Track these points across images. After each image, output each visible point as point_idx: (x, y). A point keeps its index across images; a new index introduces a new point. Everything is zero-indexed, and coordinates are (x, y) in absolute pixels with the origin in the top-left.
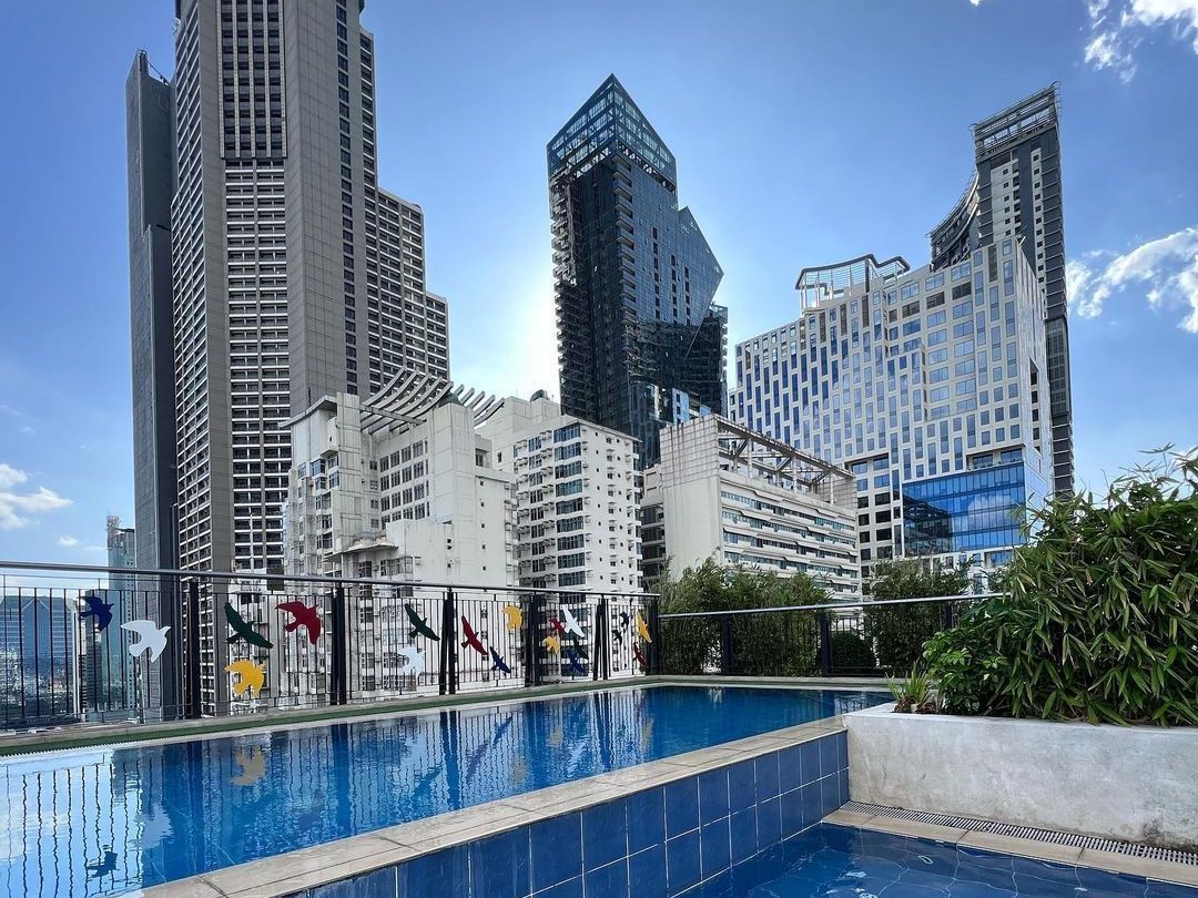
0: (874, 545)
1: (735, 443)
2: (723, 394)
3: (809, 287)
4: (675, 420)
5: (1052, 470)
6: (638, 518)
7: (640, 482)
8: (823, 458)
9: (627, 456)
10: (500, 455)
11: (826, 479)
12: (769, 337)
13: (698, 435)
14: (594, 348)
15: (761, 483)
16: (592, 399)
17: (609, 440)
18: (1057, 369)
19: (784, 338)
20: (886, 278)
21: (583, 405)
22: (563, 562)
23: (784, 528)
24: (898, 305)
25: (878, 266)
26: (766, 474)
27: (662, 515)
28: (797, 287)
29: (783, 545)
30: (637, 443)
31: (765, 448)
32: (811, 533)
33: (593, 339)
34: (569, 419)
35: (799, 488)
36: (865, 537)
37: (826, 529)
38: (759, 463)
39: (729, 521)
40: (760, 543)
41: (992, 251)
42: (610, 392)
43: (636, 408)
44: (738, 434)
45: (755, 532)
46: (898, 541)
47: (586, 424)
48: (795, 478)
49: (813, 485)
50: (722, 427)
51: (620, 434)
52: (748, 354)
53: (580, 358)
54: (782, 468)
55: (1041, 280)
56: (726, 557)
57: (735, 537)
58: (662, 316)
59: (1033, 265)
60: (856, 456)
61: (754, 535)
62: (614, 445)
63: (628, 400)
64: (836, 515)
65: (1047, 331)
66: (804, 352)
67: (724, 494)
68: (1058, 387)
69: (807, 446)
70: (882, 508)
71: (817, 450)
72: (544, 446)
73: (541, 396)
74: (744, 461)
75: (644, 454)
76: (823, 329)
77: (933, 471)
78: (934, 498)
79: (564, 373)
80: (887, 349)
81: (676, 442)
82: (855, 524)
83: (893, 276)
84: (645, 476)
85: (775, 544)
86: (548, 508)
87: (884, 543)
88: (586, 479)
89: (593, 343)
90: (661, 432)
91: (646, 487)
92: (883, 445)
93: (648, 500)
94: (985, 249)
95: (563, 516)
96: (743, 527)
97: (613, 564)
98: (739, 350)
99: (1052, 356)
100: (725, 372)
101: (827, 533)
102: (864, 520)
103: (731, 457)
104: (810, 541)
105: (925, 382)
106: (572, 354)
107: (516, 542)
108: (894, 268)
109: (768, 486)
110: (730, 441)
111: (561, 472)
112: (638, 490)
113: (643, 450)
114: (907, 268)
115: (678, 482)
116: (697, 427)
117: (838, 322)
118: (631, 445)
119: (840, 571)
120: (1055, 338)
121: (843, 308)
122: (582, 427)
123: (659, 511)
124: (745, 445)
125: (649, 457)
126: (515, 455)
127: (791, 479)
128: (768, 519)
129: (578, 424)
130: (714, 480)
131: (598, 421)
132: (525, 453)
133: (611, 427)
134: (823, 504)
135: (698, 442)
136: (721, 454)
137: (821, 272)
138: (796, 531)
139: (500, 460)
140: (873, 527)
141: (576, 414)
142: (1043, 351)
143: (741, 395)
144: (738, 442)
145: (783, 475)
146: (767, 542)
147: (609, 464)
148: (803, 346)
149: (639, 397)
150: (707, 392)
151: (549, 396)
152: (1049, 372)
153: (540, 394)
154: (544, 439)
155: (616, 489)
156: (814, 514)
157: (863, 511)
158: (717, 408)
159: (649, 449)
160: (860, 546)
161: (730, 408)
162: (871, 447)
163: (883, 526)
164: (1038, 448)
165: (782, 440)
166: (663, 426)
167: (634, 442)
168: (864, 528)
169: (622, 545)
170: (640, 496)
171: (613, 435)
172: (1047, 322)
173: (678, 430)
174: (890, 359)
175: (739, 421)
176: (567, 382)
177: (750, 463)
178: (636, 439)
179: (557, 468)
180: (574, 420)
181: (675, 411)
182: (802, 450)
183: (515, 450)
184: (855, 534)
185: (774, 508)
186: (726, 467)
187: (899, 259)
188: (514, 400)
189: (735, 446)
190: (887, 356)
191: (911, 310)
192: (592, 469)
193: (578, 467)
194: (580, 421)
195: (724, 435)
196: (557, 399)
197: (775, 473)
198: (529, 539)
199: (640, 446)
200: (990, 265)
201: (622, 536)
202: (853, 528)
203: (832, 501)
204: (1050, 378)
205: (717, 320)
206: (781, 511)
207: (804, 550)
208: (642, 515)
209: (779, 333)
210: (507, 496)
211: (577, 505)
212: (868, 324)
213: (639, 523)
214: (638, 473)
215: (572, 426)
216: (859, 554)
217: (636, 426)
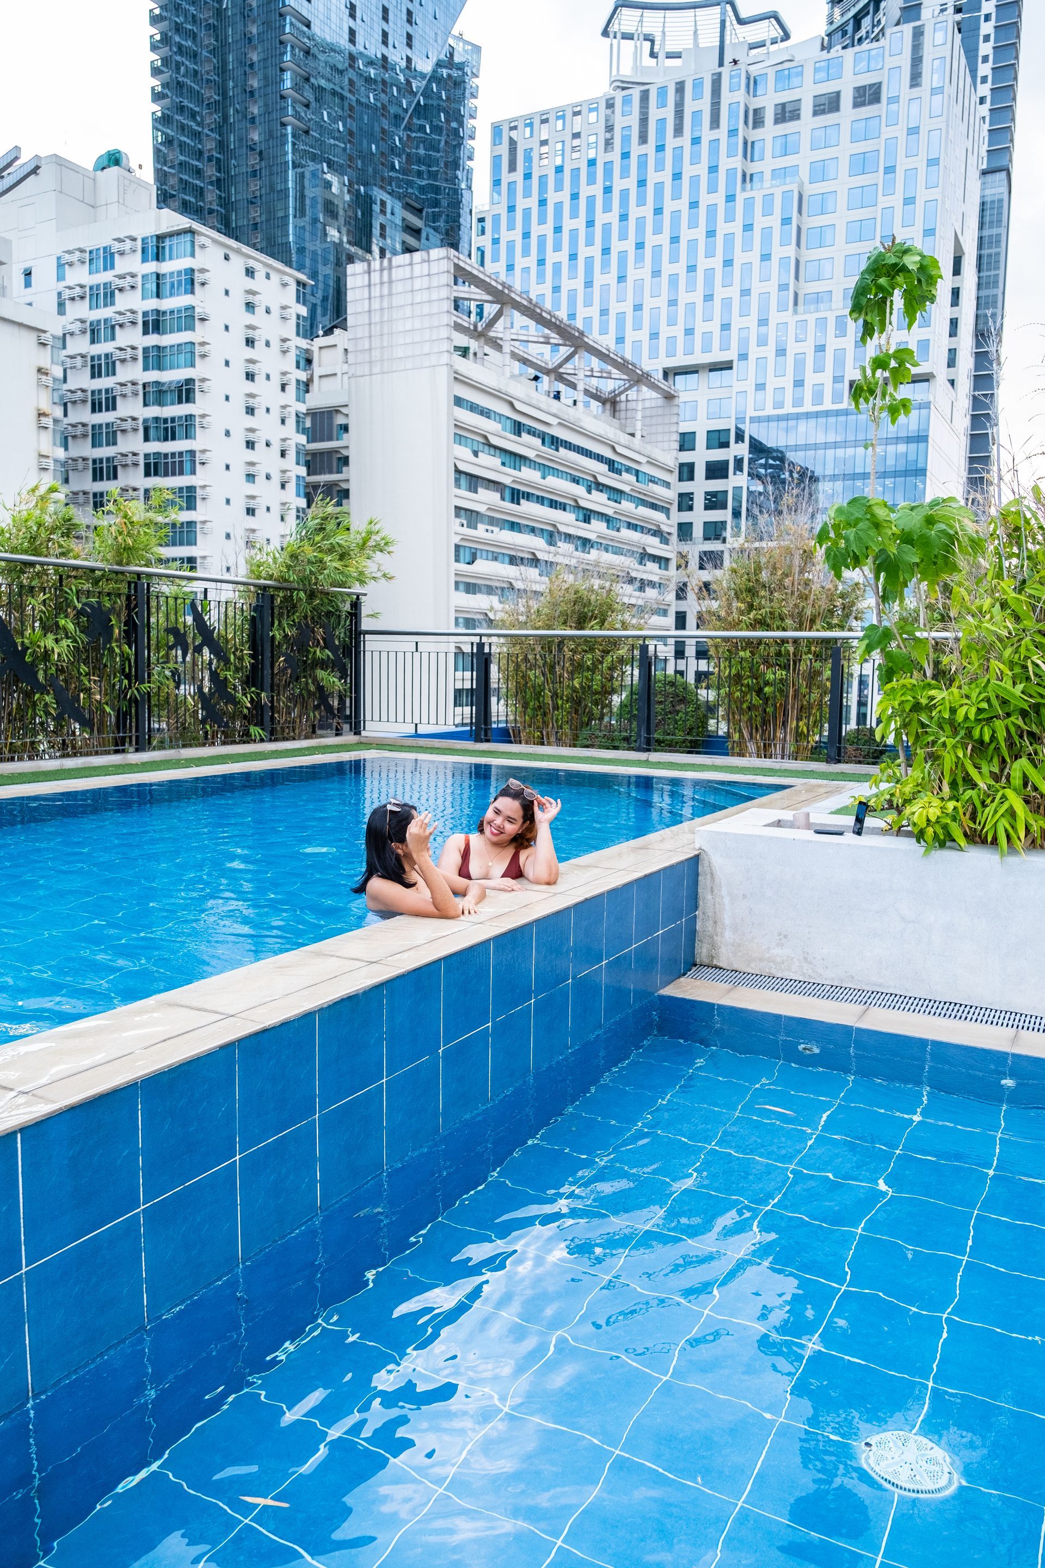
0: (699, 516)
1: (480, 307)
2: (464, 212)
3: (628, 37)
4: (375, 249)
5: (967, 422)
6: (300, 429)
7: (307, 361)
8: (628, 356)
9: (284, 340)
10: (28, 274)
11: (632, 394)
12: (552, 117)
13: (418, 284)
14: (225, 81)
15: (522, 390)
16: (219, 183)
17: (250, 272)
18: (990, 256)
19: (578, 124)
20: (753, 47)
21: (200, 193)
22: (154, 467)
23: (557, 473)
24: (769, 100)
25: (741, 22)
26: (532, 372)
27: (345, 428)
28: (605, 33)
29: (554, 504)
30: (304, 285)
31: (532, 324)
32: (600, 487)
33: (224, 62)
34: (173, 220)
35: (587, 405)
36: (685, 502)
37: (625, 482)
38: (520, 350)
39: (464, 452)
40: (516, 496)
41: (918, 33)
42: (254, 174)
43: (303, 214)
44: (489, 293)
45: (508, 476)
46: (736, 514)
47: (207, 234)
48: (581, 387)
49: (611, 403)
50: (461, 275)
51: (271, 261)
52: (513, 143)
53: (197, 97)
54: (560, 365)
55: (982, 100)
56: (457, 516)
57: (474, 482)
58: (360, 39)
59: (973, 71)
60: (680, 360)
61: (507, 481)
62: (258, 282)
63: (287, 197)
64: (643, 460)
65: (983, 190)
66: (609, 157)
67: (459, 401)
68: (988, 287)
69: (604, 331)
70: (718, 455)
71: (620, 340)
72: (122, 265)
73: (117, 162)
74: (496, 345)
75: (314, 305)
76: (644, 121)
77: (798, 402)
78: (796, 448)
79: (162, 121)
80: (744, 175)
81: (376, 291)
82: (673, 478)
83: (762, 45)
84: (315, 349)
85: (540, 500)
86: (129, 389)
87: (715, 515)
88: (203, 344)
89: (222, 70)
90: (350, 269)
91: (317, 370)
92: (725, 347)
93: (319, 398)
94: (908, 29)
95: (154, 411)
96: (488, 466)
97: (251, 512)
98: (497, 130)
99: (986, 233)
100: (469, 172)
101: (627, 489)
102: (687, 472)
103: (476, 334)
104: (598, 501)
105: (798, 245)
106: (180, 85)
107: (60, 453)
108: (767, 30)
109: (534, 394)
110: (473, 306)
111: (154, 324)
112: (303, 376)
113: (314, 300)
114: (786, 36)
115: (376, 369)
116: (417, 270)
117: (669, 113)
118: (293, 287)
119: (645, 557)
120: (992, 202)
121: (680, 88)
122: (200, 240)
123: (340, 420)
124: (499, 315)
125: (324, 315)
126: (61, 277)
127: (573, 386)
128: (531, 454)
129: (191, 231)
130: (443, 376)
131: (228, 229)
132: (80, 276)
133: (254, 246)
134: (624, 438)
135: (418, 298)
136: (458, 327)
137: (647, 13)
138: (576, 480)
139: (28, 284)
140: (700, 486)
141: (185, 208)
142: (973, 222)
143: (496, 218)
144: (487, 307)
145: (560, 378)
146: (528, 496)
147: (249, 319)
148: (608, 143)
149: (309, 193)
150: (436, 203)
151: (133, 165)
152: (980, 258)
153: (114, 159)
154: (122, 253)
155: (260, 370)
156: (608, 454)
157: (686, 457)
158: (452, 239)
159: (325, 299)
160: (678, 517)
161: (477, 241)
162: (707, 349)
163: (716, 485)
164: (952, 382)
165: (562, 314)
166: (351, 259)
167: (299, 283)
168: (686, 487)
169: (268, 477)
170: (306, 386)
171: (260, 260)
172: (984, 173)
173: (382, 270)
174: (748, 194)
175: (490, 267)
176: (169, 142)
177: (507, 348)
178: (303, 277)
179: (145, 314)
180: (183, 222)
181: (376, 231)
182: (595, 337)
183: (60, 266)
184: (670, 495)
185: (543, 436)
186: (464, 352)
187: (775, 16)
188: (59, 162)
189: (480, 314)
190: (744, 190)
191: (787, 113)
192: (215, 323)
193: (189, 319)
194: (196, 226)
195: (464, 290)
196: (148, 175)
197: (548, 372)
198: (85, 450)
199: (308, 290)
200: (913, 60)
201: (267, 460)
202: (667, 485)
203: (638, 435)
204: (979, 268)
205: (460, 67)
206: (556, 443)
207: (587, 516)
208: (308, 424)
209: (569, 114)
210: (44, 358)
211: (185, 392)
212: (718, 127)
213: (303, 439)
214: (304, 343)
215: (179, 233)
216: (674, 530)
217: (301, 250)
